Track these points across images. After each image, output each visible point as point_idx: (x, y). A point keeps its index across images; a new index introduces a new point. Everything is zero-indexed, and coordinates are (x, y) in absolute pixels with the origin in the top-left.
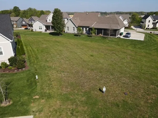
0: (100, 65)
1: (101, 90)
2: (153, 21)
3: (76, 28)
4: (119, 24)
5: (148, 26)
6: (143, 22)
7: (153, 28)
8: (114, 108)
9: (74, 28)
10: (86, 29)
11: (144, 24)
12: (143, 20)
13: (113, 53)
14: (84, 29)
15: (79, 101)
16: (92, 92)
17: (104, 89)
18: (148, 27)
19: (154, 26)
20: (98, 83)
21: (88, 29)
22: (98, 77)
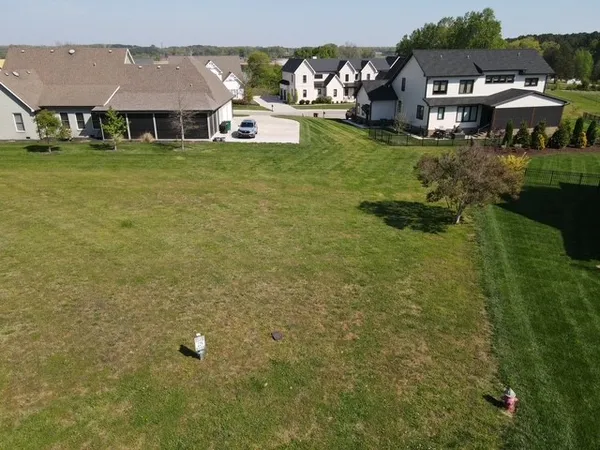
0: (169, 254)
1: (188, 352)
2: (317, 77)
3: (32, 114)
4: (209, 92)
5: (305, 95)
6: (286, 83)
7: (319, 101)
8: (249, 402)
9: (20, 115)
10: (80, 117)
11: (291, 87)
12: (286, 76)
13: (209, 201)
14: (72, 118)
15: (103, 425)
16: (154, 368)
17: (199, 344)
18: (305, 99)
19: (320, 93)
20: (172, 327)
21: (87, 117)
22: (167, 305)
